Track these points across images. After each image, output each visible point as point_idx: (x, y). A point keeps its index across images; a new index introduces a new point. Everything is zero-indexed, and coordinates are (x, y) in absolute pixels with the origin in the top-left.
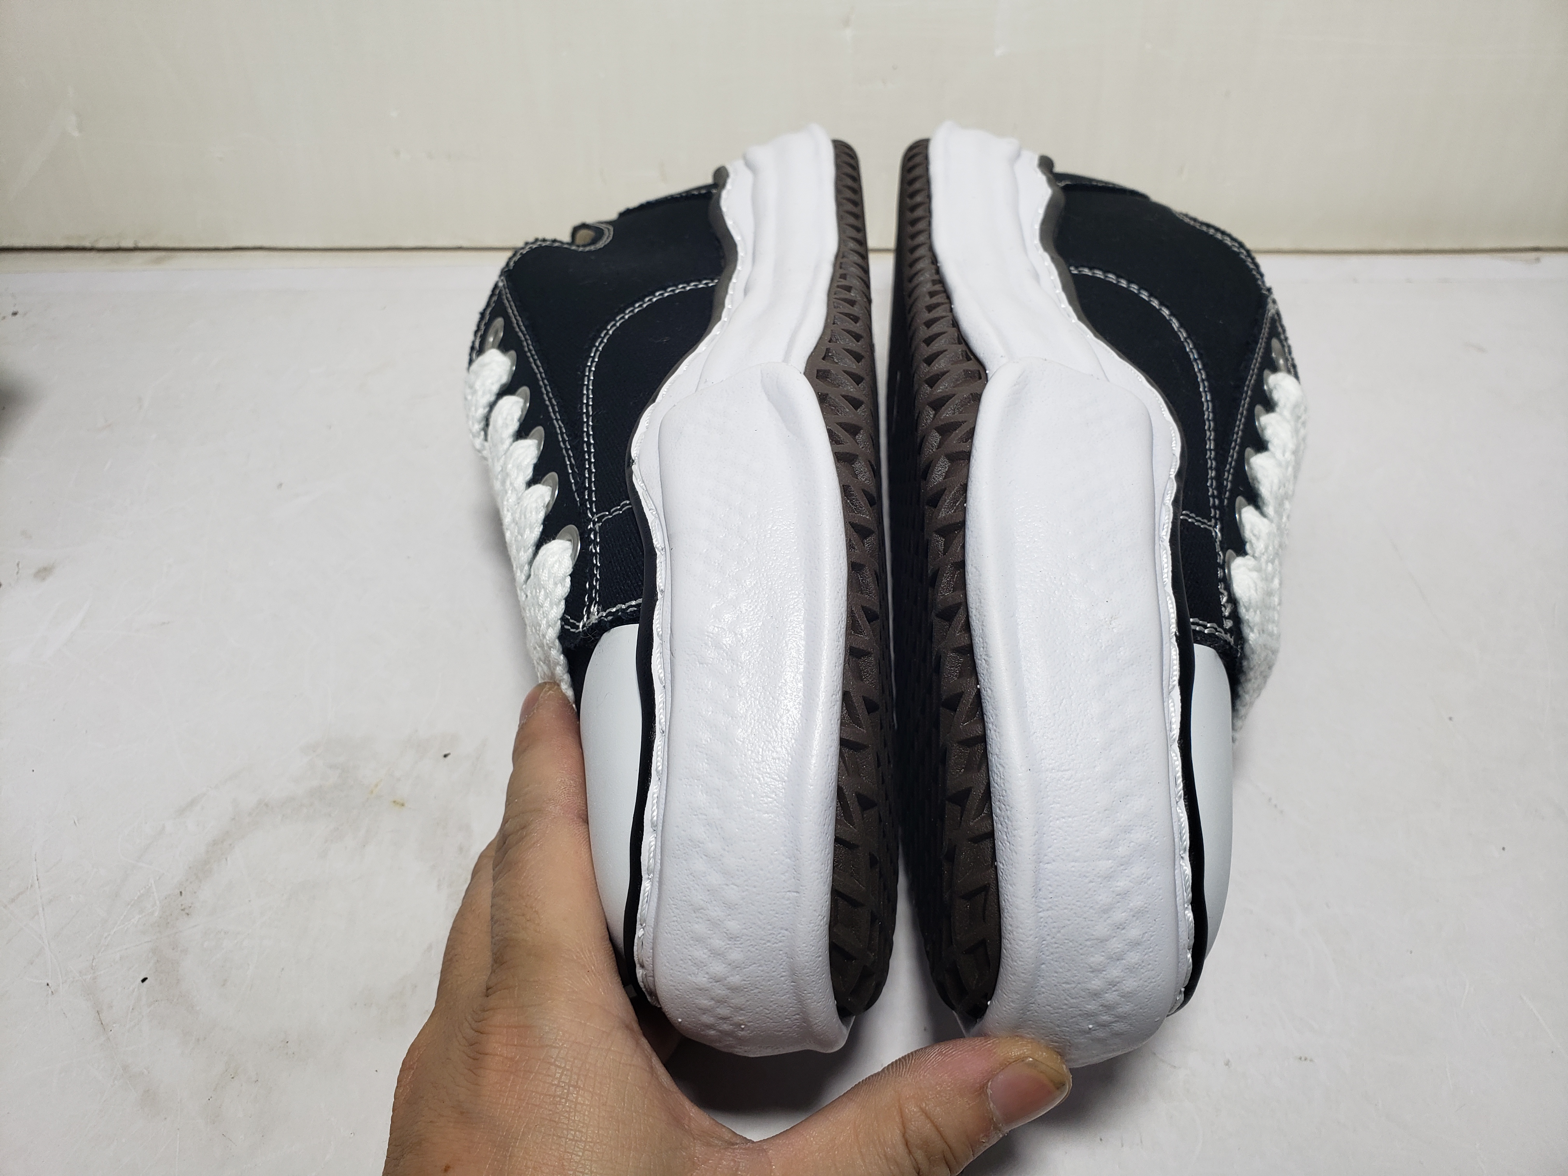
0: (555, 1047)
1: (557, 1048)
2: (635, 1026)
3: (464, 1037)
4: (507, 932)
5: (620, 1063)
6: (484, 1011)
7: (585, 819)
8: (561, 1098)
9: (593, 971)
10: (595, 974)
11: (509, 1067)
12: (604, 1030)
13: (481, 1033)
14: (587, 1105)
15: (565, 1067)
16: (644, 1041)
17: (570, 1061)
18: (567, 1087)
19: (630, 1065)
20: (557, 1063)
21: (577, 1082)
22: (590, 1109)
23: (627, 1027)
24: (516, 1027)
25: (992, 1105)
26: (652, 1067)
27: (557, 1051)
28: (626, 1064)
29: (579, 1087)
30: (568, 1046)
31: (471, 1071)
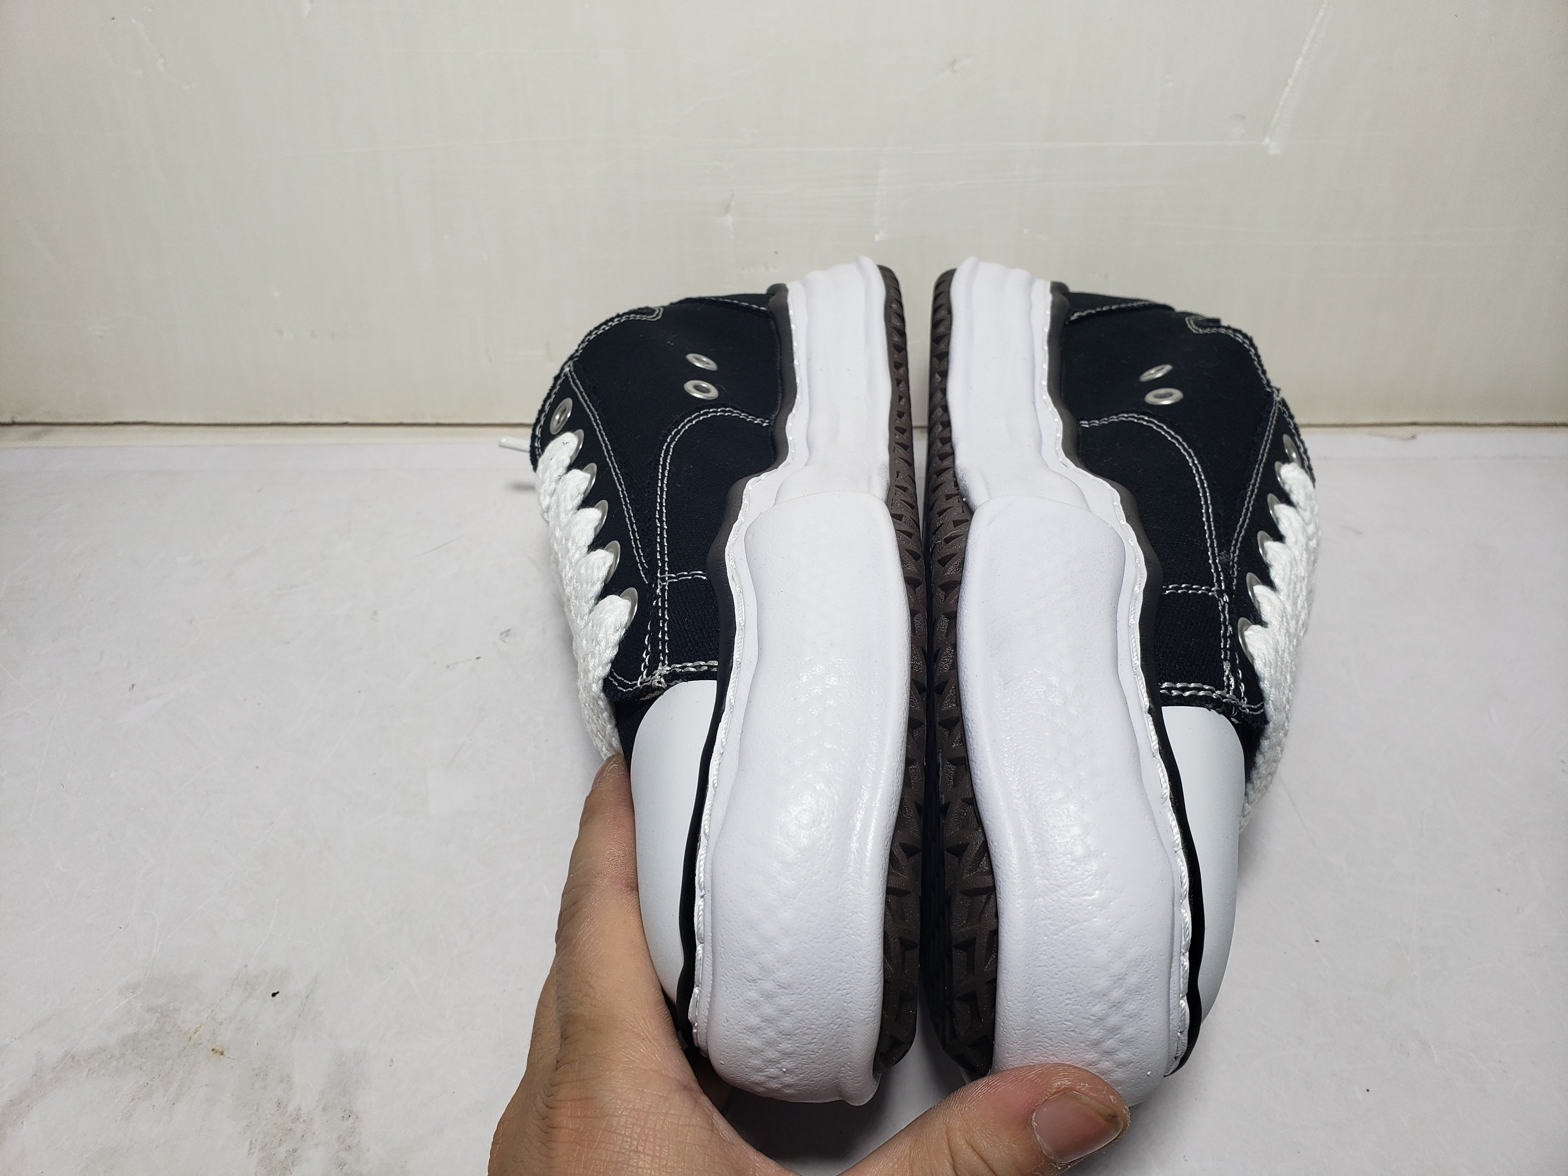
0: (615, 1116)
1: (617, 1116)
2: (695, 1086)
3: (538, 1111)
4: (568, 1008)
5: (678, 1125)
6: (552, 1086)
7: (635, 887)
8: (623, 1164)
9: (647, 1038)
10: (650, 1041)
11: (575, 1138)
12: (661, 1094)
13: (551, 1108)
14: (648, 1169)
15: (625, 1133)
16: (705, 1100)
17: (629, 1128)
18: (628, 1153)
19: (689, 1126)
20: (617, 1131)
21: (637, 1148)
22: (651, 1172)
23: (686, 1088)
24: (579, 1100)
25: (1039, 1137)
26: (713, 1124)
27: (617, 1119)
28: (685, 1125)
29: (640, 1152)
30: (627, 1114)
31: (543, 1144)
